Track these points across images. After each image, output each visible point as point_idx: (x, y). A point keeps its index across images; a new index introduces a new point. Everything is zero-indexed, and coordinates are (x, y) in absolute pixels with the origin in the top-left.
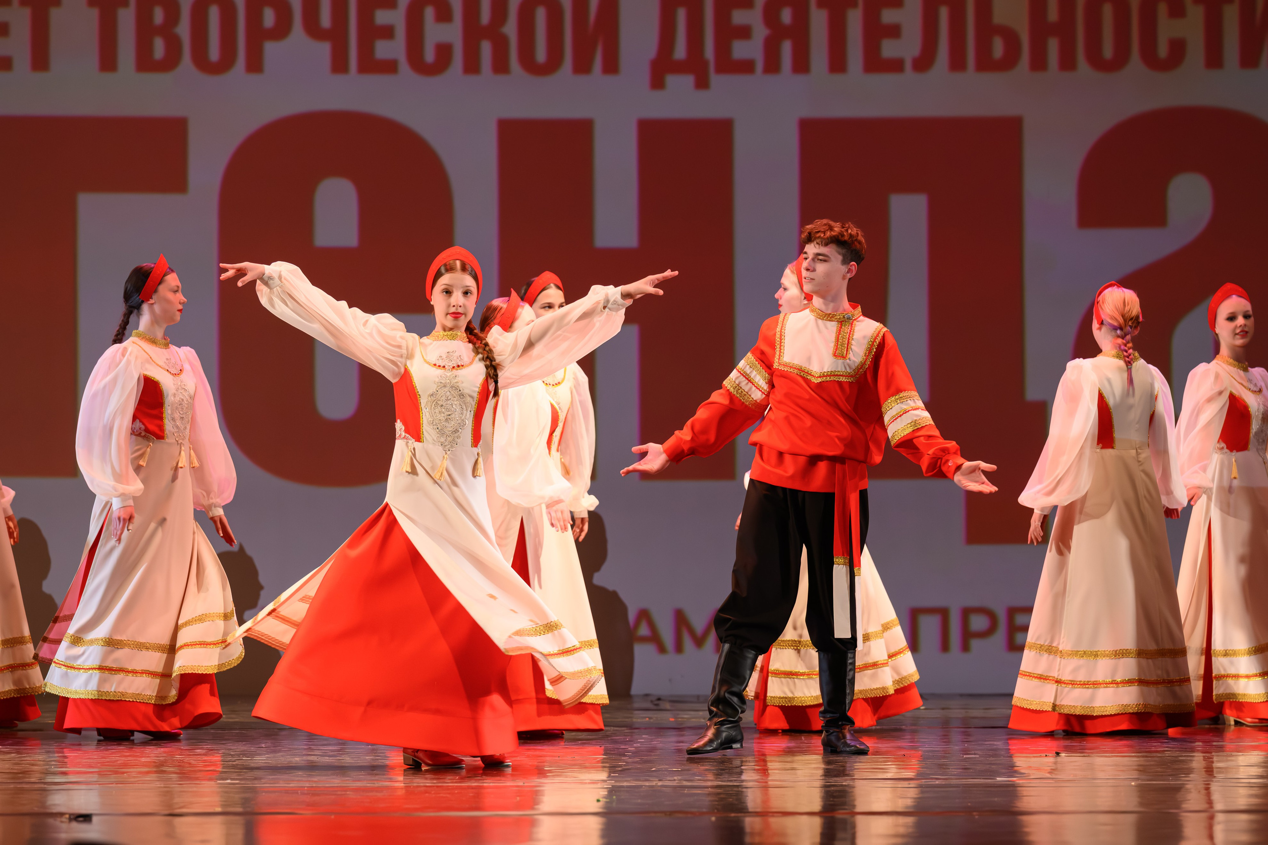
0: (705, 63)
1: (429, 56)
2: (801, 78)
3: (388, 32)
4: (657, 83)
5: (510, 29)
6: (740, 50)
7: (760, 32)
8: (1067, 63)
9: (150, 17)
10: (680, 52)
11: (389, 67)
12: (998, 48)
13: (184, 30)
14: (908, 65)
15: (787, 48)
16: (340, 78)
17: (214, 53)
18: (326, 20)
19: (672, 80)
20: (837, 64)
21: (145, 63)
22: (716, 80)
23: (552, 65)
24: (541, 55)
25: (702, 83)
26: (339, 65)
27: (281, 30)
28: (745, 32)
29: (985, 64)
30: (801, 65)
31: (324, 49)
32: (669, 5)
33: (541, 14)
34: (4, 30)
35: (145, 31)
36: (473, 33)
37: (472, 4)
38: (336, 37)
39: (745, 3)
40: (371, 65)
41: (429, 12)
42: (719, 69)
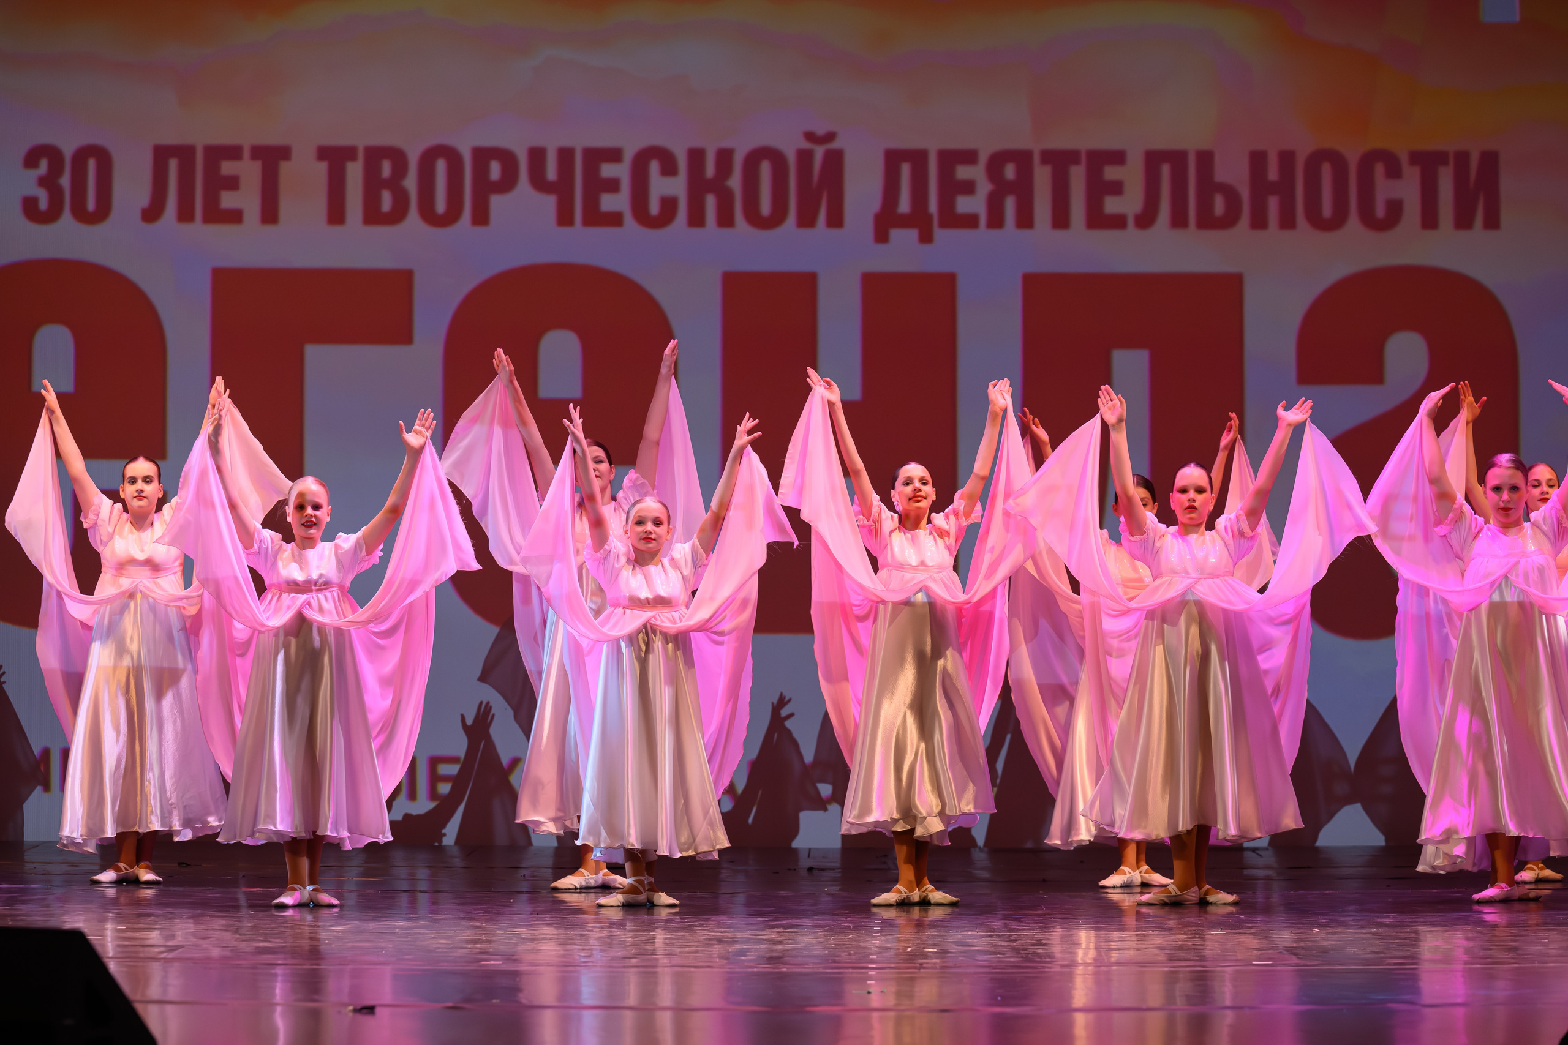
0: (930, 217)
1: (654, 208)
2: (1025, 233)
3: (613, 186)
4: (881, 237)
5: (735, 182)
6: (964, 204)
7: (984, 187)
8: (1287, 222)
9: (379, 170)
10: (904, 205)
11: (615, 220)
12: (1219, 206)
13: (411, 183)
14: (1131, 221)
15: (1010, 204)
16: (565, 230)
17: (441, 206)
18: (552, 173)
19: (896, 234)
20: (1061, 220)
22: (939, 234)
23: (777, 218)
24: (766, 208)
25: (926, 237)
26: (565, 218)
27: (507, 183)
28: (968, 188)
29: (1207, 221)
30: (1025, 220)
31: (549, 202)
32: (893, 159)
33: (765, 169)
34: (232, 183)
35: (372, 186)
36: (698, 186)
37: (696, 156)
38: (561, 190)
39: (969, 157)
40: (596, 218)
41: (654, 167)
42: (944, 224)
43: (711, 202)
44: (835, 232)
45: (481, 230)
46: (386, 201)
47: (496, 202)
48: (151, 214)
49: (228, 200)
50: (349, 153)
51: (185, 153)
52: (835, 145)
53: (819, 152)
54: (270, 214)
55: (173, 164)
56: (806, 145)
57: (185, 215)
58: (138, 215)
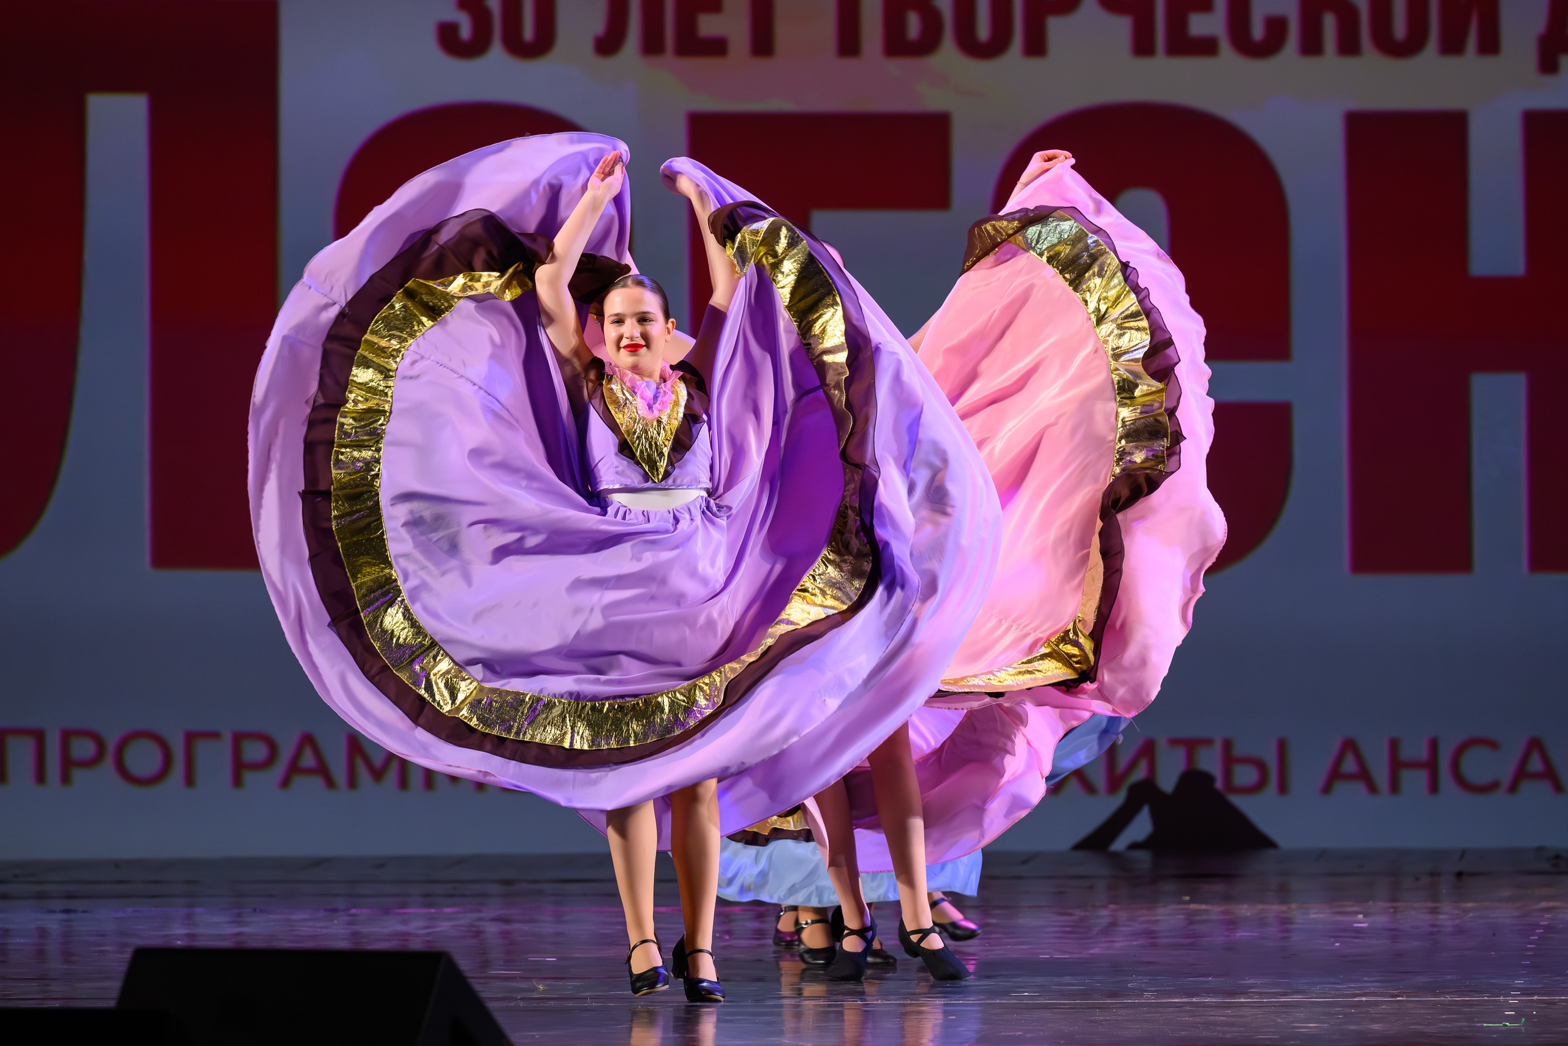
1: (1258, 31)
4: (1548, 65)
17: (983, 31)
19: (1564, 60)
21: (896, 45)
23: (1415, 43)
24: (1400, 29)
31: (1124, 24)
34: (714, 4)
43: (1329, 23)
44: (1489, 61)
45: (1035, 63)
46: (913, 25)
47: (1056, 26)
48: (608, 44)
49: (708, 25)
54: (763, 43)
57: (652, 45)
58: (589, 46)
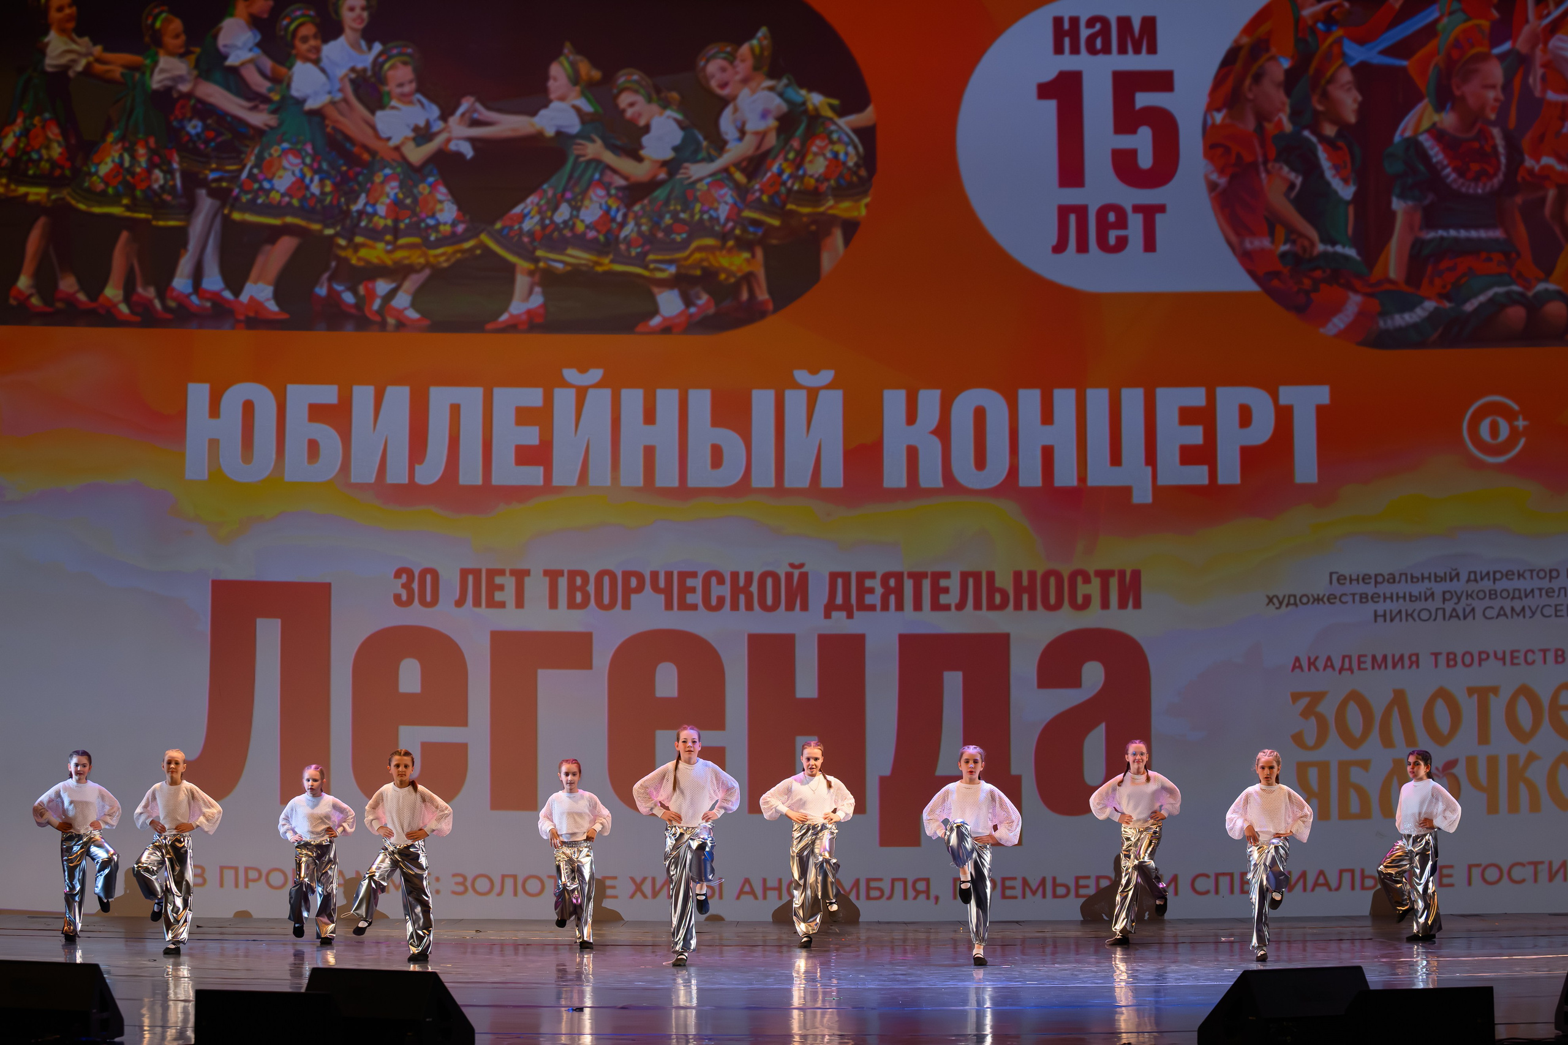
0: (852, 606)
1: (714, 602)
2: (899, 613)
3: (693, 590)
4: (828, 616)
5: (754, 588)
6: (869, 599)
7: (879, 591)
8: (1032, 606)
10: (839, 600)
11: (694, 607)
12: (998, 599)
13: (591, 588)
14: (953, 607)
15: (892, 599)
16: (669, 613)
17: (606, 600)
18: (662, 584)
19: (835, 614)
20: (918, 607)
21: (572, 605)
22: (857, 614)
23: (775, 606)
24: (769, 602)
25: (850, 616)
26: (669, 606)
27: (640, 589)
28: (871, 591)
29: (991, 607)
30: (900, 607)
31: (662, 598)
32: (834, 576)
33: (769, 581)
34: (501, 588)
35: (572, 589)
36: (736, 590)
37: (735, 576)
38: (668, 592)
39: (872, 575)
40: (684, 606)
41: (714, 580)
42: (858, 609)
43: (742, 598)
44: (804, 613)
45: (626, 612)
46: (579, 597)
47: (634, 598)
48: (460, 603)
49: (499, 597)
50: (560, 573)
51: (476, 573)
52: (803, 570)
53: (796, 573)
54: (520, 603)
55: (470, 578)
56: (789, 570)
57: (477, 603)
58: (453, 603)
